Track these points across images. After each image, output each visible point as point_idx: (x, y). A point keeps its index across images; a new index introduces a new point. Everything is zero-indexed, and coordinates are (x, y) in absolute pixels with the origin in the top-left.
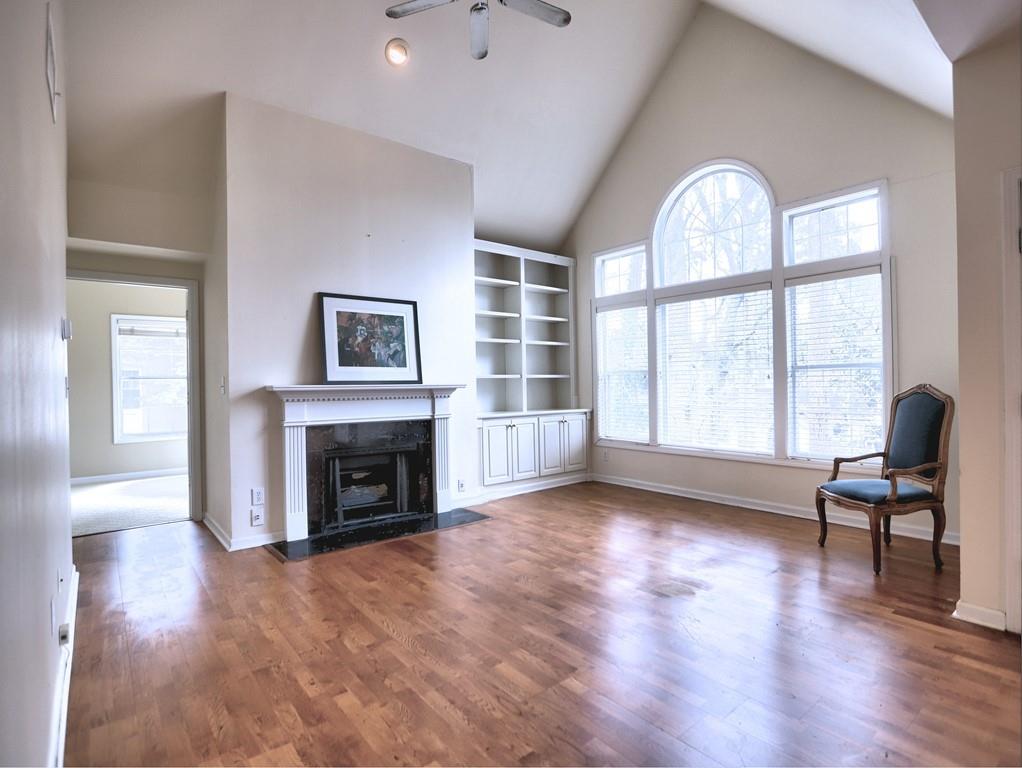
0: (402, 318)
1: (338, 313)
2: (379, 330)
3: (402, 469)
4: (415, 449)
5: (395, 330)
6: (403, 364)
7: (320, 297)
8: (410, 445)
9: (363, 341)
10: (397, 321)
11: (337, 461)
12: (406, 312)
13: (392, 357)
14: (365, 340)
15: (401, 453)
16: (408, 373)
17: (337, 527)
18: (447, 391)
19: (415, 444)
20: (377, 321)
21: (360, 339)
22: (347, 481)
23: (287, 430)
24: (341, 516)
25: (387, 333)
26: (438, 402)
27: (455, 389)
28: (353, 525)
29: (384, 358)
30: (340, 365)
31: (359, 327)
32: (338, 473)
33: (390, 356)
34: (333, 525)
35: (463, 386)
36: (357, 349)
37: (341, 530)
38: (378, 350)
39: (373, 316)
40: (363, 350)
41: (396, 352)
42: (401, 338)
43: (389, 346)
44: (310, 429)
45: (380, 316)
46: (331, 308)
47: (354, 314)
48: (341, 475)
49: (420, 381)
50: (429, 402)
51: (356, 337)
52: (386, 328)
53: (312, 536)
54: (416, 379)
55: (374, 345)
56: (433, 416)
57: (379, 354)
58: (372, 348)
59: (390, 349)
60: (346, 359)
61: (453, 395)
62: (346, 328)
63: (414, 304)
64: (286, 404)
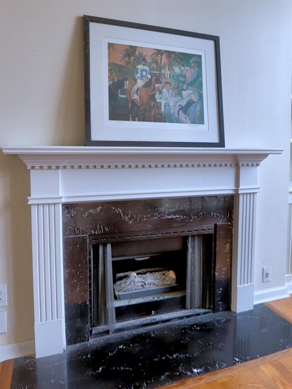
0: (200, 57)
1: (111, 46)
2: (166, 72)
3: (194, 256)
4: (212, 231)
5: (189, 73)
6: (199, 119)
7: (85, 22)
8: (205, 227)
9: (144, 86)
10: (193, 61)
11: (109, 247)
12: (204, 49)
13: (185, 109)
14: (147, 85)
15: (193, 236)
16: (206, 132)
17: (107, 332)
18: (257, 157)
19: (212, 226)
20: (164, 59)
21: (140, 83)
22: (122, 267)
23: (34, 210)
24: (112, 314)
25: (178, 76)
26: (243, 171)
27: (265, 156)
28: (128, 328)
29: (174, 110)
30: (110, 119)
31: (140, 67)
32: (109, 260)
33: (181, 108)
34: (101, 328)
35: (279, 152)
36: (136, 97)
37: (112, 337)
38: (166, 99)
39: (159, 52)
40: (145, 99)
41: (190, 103)
42: (197, 83)
43: (180, 94)
44: (68, 207)
45: (169, 53)
46: (100, 36)
47: (134, 48)
48: (113, 262)
49: (221, 144)
50: (231, 172)
51: (136, 80)
52: (177, 70)
53: (72, 347)
54: (216, 140)
55: (161, 92)
56: (237, 190)
57: (167, 105)
58: (156, 96)
59: (182, 98)
60: (119, 111)
61: (264, 163)
62: (122, 66)
63: (216, 40)
64: (32, 172)
